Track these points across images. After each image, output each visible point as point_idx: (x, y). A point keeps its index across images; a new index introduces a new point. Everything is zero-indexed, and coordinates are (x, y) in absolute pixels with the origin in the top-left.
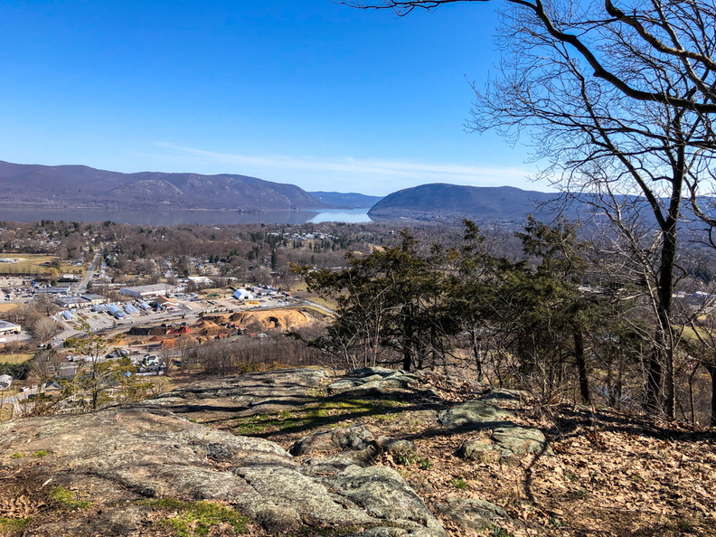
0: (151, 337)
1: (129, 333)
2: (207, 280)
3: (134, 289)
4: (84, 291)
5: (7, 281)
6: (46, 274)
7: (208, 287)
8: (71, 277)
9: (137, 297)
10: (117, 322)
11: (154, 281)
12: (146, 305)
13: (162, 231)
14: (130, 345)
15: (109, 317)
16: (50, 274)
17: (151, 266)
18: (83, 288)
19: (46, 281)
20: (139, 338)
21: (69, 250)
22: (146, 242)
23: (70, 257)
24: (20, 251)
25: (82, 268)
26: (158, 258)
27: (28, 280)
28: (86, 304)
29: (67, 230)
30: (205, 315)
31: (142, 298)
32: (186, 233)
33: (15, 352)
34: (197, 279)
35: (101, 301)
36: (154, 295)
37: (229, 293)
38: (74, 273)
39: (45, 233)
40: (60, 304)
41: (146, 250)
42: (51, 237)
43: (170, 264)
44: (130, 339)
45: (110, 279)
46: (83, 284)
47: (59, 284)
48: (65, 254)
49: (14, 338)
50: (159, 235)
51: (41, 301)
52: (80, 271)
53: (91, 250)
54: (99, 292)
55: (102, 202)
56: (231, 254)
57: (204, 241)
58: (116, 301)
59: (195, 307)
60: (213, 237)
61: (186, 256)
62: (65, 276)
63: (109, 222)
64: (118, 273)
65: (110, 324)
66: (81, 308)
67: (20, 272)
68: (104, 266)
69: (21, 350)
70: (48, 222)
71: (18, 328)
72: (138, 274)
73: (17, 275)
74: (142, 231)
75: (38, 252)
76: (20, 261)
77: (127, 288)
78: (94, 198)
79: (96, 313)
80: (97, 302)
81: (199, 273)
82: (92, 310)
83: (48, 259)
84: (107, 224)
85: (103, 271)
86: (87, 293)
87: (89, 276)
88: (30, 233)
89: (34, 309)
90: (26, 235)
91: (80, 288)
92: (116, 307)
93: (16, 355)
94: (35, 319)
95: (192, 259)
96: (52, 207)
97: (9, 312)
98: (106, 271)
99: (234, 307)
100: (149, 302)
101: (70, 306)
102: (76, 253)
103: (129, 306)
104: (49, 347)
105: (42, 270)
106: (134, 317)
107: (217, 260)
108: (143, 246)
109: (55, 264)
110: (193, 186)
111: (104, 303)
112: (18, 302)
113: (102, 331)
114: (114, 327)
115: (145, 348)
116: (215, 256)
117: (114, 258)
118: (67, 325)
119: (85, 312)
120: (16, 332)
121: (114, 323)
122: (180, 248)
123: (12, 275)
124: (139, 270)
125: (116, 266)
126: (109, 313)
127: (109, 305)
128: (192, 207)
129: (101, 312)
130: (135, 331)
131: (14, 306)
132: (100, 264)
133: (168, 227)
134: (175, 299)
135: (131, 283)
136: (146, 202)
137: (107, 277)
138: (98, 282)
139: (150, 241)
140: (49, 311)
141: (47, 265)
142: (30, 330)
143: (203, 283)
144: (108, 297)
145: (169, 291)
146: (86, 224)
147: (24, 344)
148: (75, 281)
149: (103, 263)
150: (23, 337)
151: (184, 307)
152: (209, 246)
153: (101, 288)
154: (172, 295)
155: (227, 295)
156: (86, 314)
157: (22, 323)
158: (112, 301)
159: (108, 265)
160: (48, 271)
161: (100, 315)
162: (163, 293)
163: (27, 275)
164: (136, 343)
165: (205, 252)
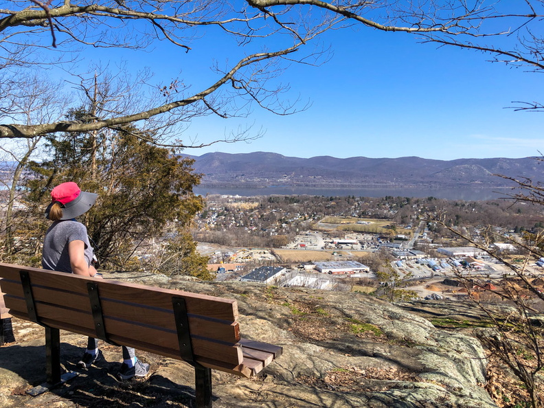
0: (461, 288)
1: (443, 283)
2: (511, 247)
3: (448, 249)
4: (412, 248)
5: (363, 237)
6: (386, 234)
7: (512, 253)
8: (403, 236)
9: (450, 256)
10: (435, 273)
11: (465, 243)
12: (457, 262)
13: (473, 205)
14: (443, 292)
15: (428, 268)
16: (389, 234)
17: (463, 232)
18: (411, 245)
19: (386, 238)
20: (450, 288)
21: (402, 218)
22: (460, 213)
23: (403, 222)
24: (371, 217)
25: (411, 231)
26: (469, 226)
27: (375, 237)
28: (413, 257)
29: (402, 203)
30: (508, 277)
31: (454, 256)
32: (494, 207)
33: (365, 285)
34: (502, 246)
35: (423, 256)
36: (464, 256)
37: (532, 260)
38: (405, 234)
39: (387, 205)
40: (395, 255)
41: (460, 219)
42: (391, 208)
43: (478, 232)
44: (444, 287)
45: (430, 240)
46: (411, 242)
47: (394, 241)
48: (399, 219)
49: (365, 275)
50: (470, 208)
51: (383, 252)
52: (410, 233)
53: (418, 218)
54: (422, 249)
55: (427, 183)
56: (536, 226)
57: (510, 213)
58: (434, 257)
59: (500, 269)
60: (519, 211)
61: (493, 226)
62: (399, 236)
63: (432, 198)
64: (437, 236)
65: (429, 274)
66: (409, 260)
67: (371, 231)
68: (426, 230)
69: (370, 284)
70: (389, 197)
71: (368, 269)
72: (452, 238)
73: (369, 233)
74: (457, 205)
75: (382, 218)
76: (371, 223)
77: (443, 248)
78: (422, 180)
79: (419, 265)
80: (420, 256)
81: (504, 240)
82: (417, 262)
83: (388, 223)
84: (430, 199)
85: (426, 234)
86: (414, 249)
87: (416, 237)
88: (378, 205)
89: (378, 257)
90: (376, 206)
91: (409, 246)
92: (434, 262)
93: (365, 287)
94: (378, 264)
95: (498, 228)
96: (394, 187)
97: (363, 257)
98: (428, 234)
99: (537, 273)
100: (460, 260)
101: (402, 257)
102: (407, 220)
103: (444, 262)
104: (386, 285)
105: (384, 231)
106: (447, 270)
107: (522, 229)
108: (457, 216)
109: (393, 227)
110: (503, 168)
111: (426, 258)
112: (368, 251)
113: (423, 278)
114: (432, 277)
115: (454, 296)
116: (520, 227)
117: (434, 224)
118: (399, 271)
119: (412, 263)
120: (367, 272)
121: (432, 274)
122: (488, 219)
123: (366, 233)
124: (454, 235)
125: (435, 231)
126: (429, 266)
127: (429, 260)
128: (500, 185)
129: (422, 265)
130: (447, 282)
131: (366, 253)
132: (424, 229)
133: (478, 202)
134: (482, 260)
135: (446, 245)
136: (461, 182)
137: (428, 239)
138: (421, 241)
139: (463, 212)
140: (387, 260)
141: (388, 227)
142: (374, 271)
143: (508, 250)
144: (428, 253)
145: (477, 253)
146: (415, 199)
147: (371, 280)
148: (406, 240)
149: (426, 228)
150: (370, 275)
151: (489, 268)
152: (514, 218)
153: (424, 246)
154: (479, 257)
155: (530, 262)
156: (412, 265)
157: (370, 265)
158: (431, 257)
159: (429, 229)
160: (388, 232)
161: (422, 267)
162: (471, 254)
163: (375, 233)
164: (448, 291)
165: (510, 223)
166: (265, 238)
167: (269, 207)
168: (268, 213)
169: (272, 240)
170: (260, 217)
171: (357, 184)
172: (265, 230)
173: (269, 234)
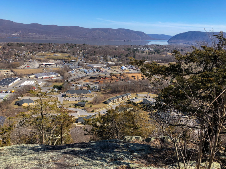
0: (96, 80)
1: (90, 78)
2: (113, 63)
3: (92, 65)
4: (77, 65)
5: (57, 61)
7: (113, 65)
8: (74, 60)
9: (92, 68)
10: (87, 75)
11: (97, 63)
12: (95, 70)
13: (100, 47)
14: (90, 82)
15: (84, 73)
16: (68, 60)
17: (96, 58)
18: (77, 64)
19: (67, 61)
20: (93, 80)
21: (73, 53)
22: (95, 50)
23: (73, 54)
24: (60, 52)
25: (77, 58)
26: (99, 55)
27: (62, 61)
28: (78, 69)
29: (73, 46)
30: (112, 74)
31: (94, 68)
32: (107, 48)
33: (59, 82)
34: (110, 63)
35: (82, 68)
36: (97, 67)
37: (120, 67)
38: (75, 59)
39: (67, 47)
40: (71, 69)
41: (95, 53)
42: (68, 48)
43: (102, 58)
44: (90, 80)
45: (85, 62)
46: (77, 63)
47: (70, 63)
48: (72, 53)
49: (58, 78)
50: (99, 48)
51: (66, 68)
52: (76, 59)
53: (79, 53)
54: (82, 66)
55: (82, 38)
56: (121, 55)
57: (113, 50)
58: (86, 68)
59: (109, 71)
60: (116, 49)
61: (107, 55)
62: (72, 60)
63: (85, 44)
64: (87, 60)
65: (84, 75)
66: (76, 70)
67: (60, 59)
68: (83, 58)
69: (60, 81)
70: (67, 44)
71: (60, 75)
72: (93, 60)
73: (59, 59)
74: (94, 47)
75: (65, 53)
76: (60, 55)
77: (90, 65)
78: (80, 36)
79: (81, 72)
80: (81, 68)
81: (111, 61)
82: (80, 71)
83: (67, 55)
84: (84, 45)
85: (83, 59)
86: (78, 65)
87: (79, 60)
88: (63, 47)
89: (64, 70)
90: (62, 47)
91: (76, 64)
92: (86, 70)
93: (59, 83)
94: (64, 73)
95: (109, 56)
96: (69, 39)
97: (57, 70)
98: (84, 59)
99: (121, 72)
100: (96, 69)
101: (73, 69)
102: (75, 53)
103: (90, 70)
104: (68, 81)
105: (66, 58)
106: (91, 74)
107: (116, 57)
108: (94, 52)
109: (69, 57)
110: (110, 33)
111: (83, 69)
112: (59, 67)
113: (82, 77)
114: (86, 76)
115: (94, 83)
116: (116, 55)
117: (86, 55)
118: (72, 75)
119: (78, 71)
120: (59, 76)
121: (86, 75)
122: (105, 53)
123: (58, 59)
124: (93, 59)
125: (86, 58)
126: (84, 72)
127: (84, 69)
128: (109, 39)
129: (82, 72)
130: (92, 78)
131: (58, 68)
132: (82, 57)
133: (102, 46)
134: (104, 69)
135: (91, 63)
136: (96, 38)
137: (84, 61)
138: (81, 62)
139: (96, 50)
140: (68, 71)
141: (67, 57)
142: (63, 76)
143: (112, 64)
144: (84, 67)
145: (102, 66)
146: (78, 45)
147: (61, 80)
148: (75, 62)
149: (83, 57)
150: (61, 78)
151: (106, 71)
152: (114, 52)
153: (82, 64)
154: (103, 67)
155: (119, 68)
156: (78, 72)
157: (60, 74)
158: (85, 69)
159: (84, 57)
160: (67, 59)
161: (82, 73)
162: (100, 66)
163: (62, 59)
164: (92, 81)
165: (113, 54)
166: (7, 64)
167: (8, 48)
168: (7, 51)
169: (11, 65)
170: (3, 53)
171: (53, 37)
172: (7, 60)
173: (9, 62)
